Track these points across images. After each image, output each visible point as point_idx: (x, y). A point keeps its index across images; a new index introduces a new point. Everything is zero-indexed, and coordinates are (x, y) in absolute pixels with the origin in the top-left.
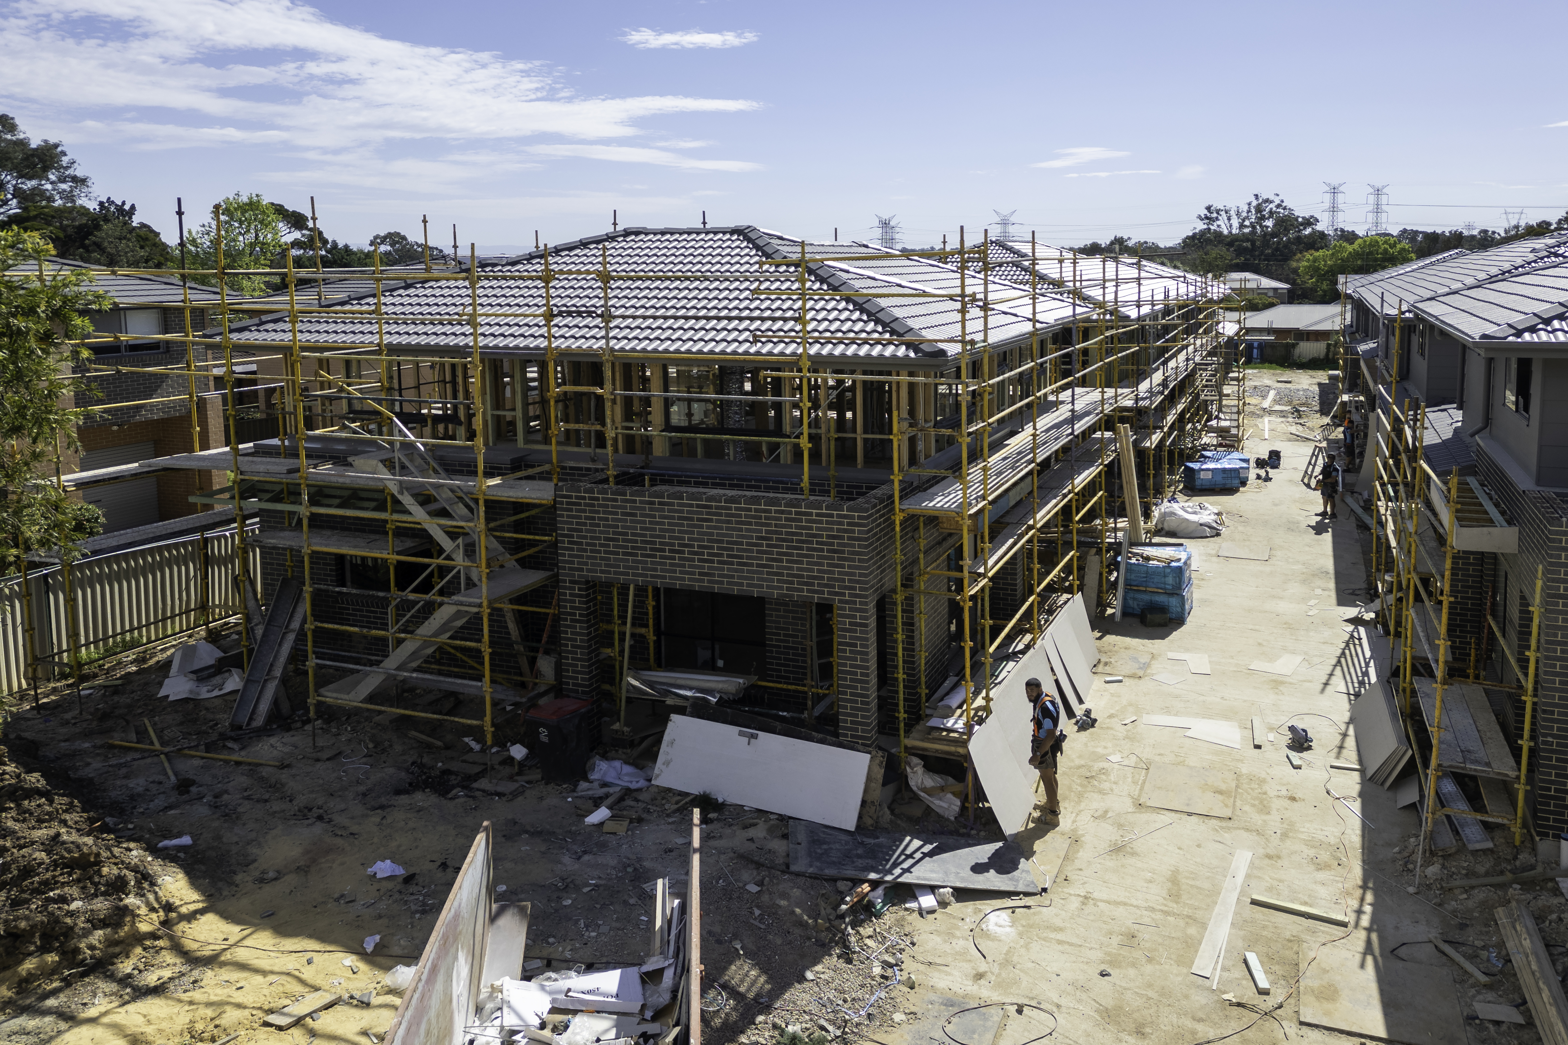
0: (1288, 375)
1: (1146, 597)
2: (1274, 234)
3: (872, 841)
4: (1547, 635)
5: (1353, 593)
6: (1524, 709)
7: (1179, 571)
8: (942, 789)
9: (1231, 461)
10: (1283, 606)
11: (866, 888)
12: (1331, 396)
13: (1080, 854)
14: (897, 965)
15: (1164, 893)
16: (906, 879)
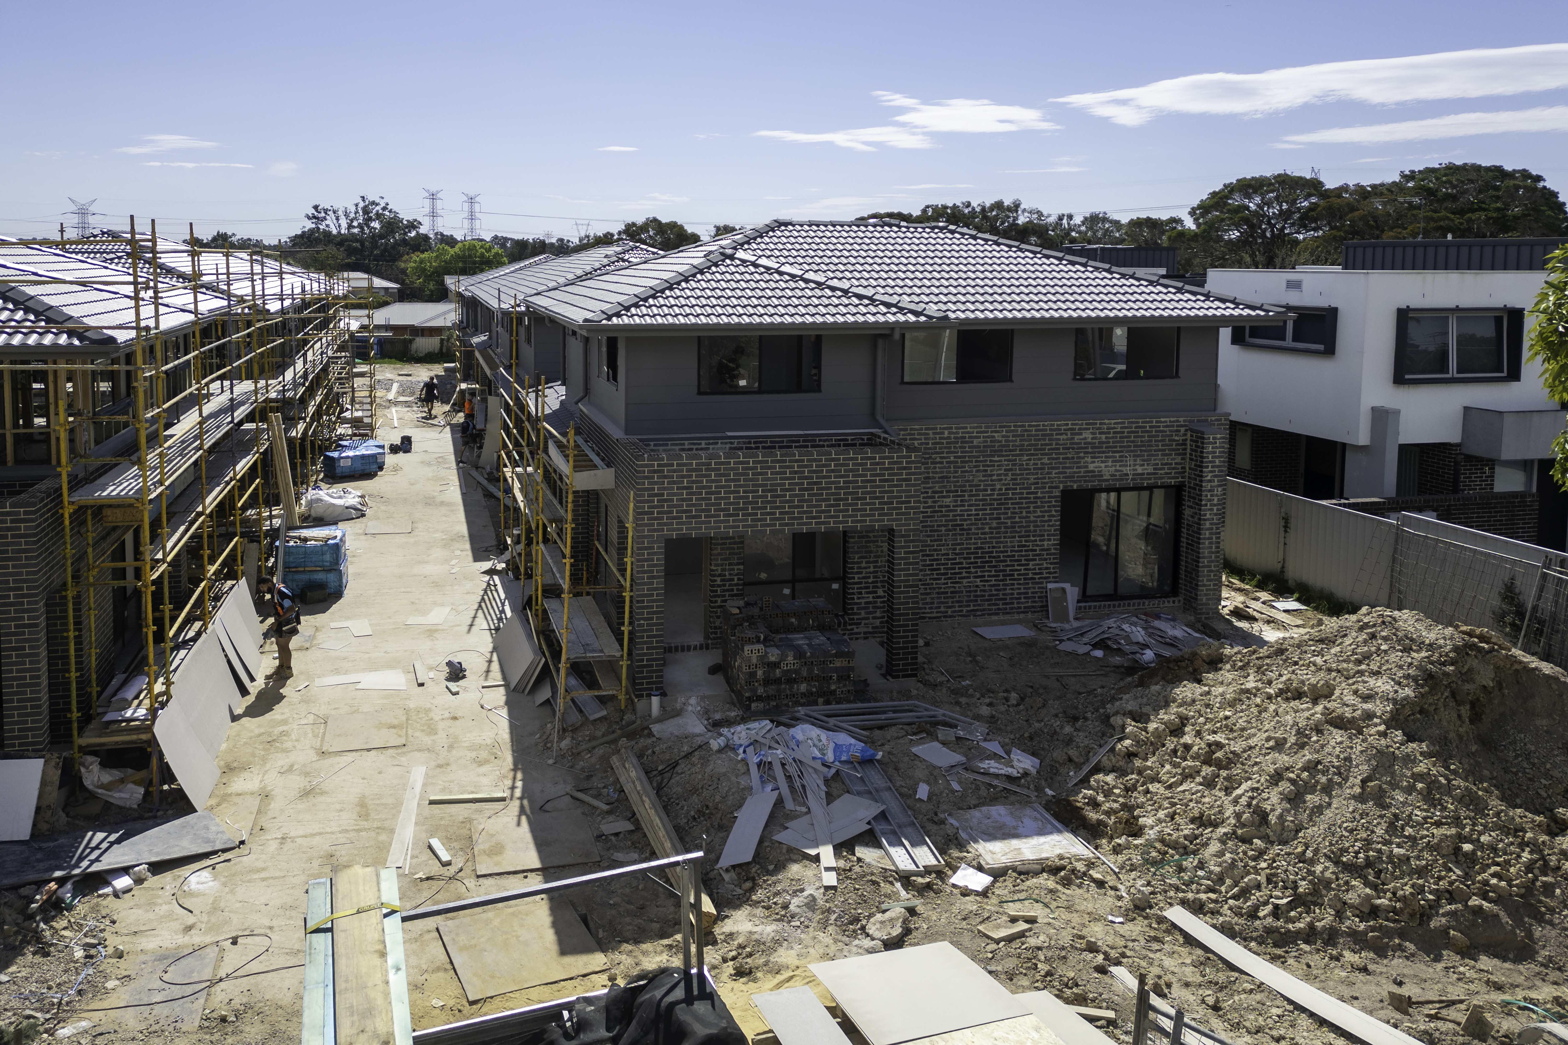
0: (407, 369)
1: (305, 577)
2: (381, 236)
3: (51, 844)
4: (638, 543)
5: (487, 550)
6: (624, 602)
7: (337, 548)
8: (122, 781)
9: (366, 449)
10: (430, 569)
11: (53, 886)
12: (449, 386)
13: (272, 805)
14: (100, 944)
15: (355, 816)
16: (95, 868)
